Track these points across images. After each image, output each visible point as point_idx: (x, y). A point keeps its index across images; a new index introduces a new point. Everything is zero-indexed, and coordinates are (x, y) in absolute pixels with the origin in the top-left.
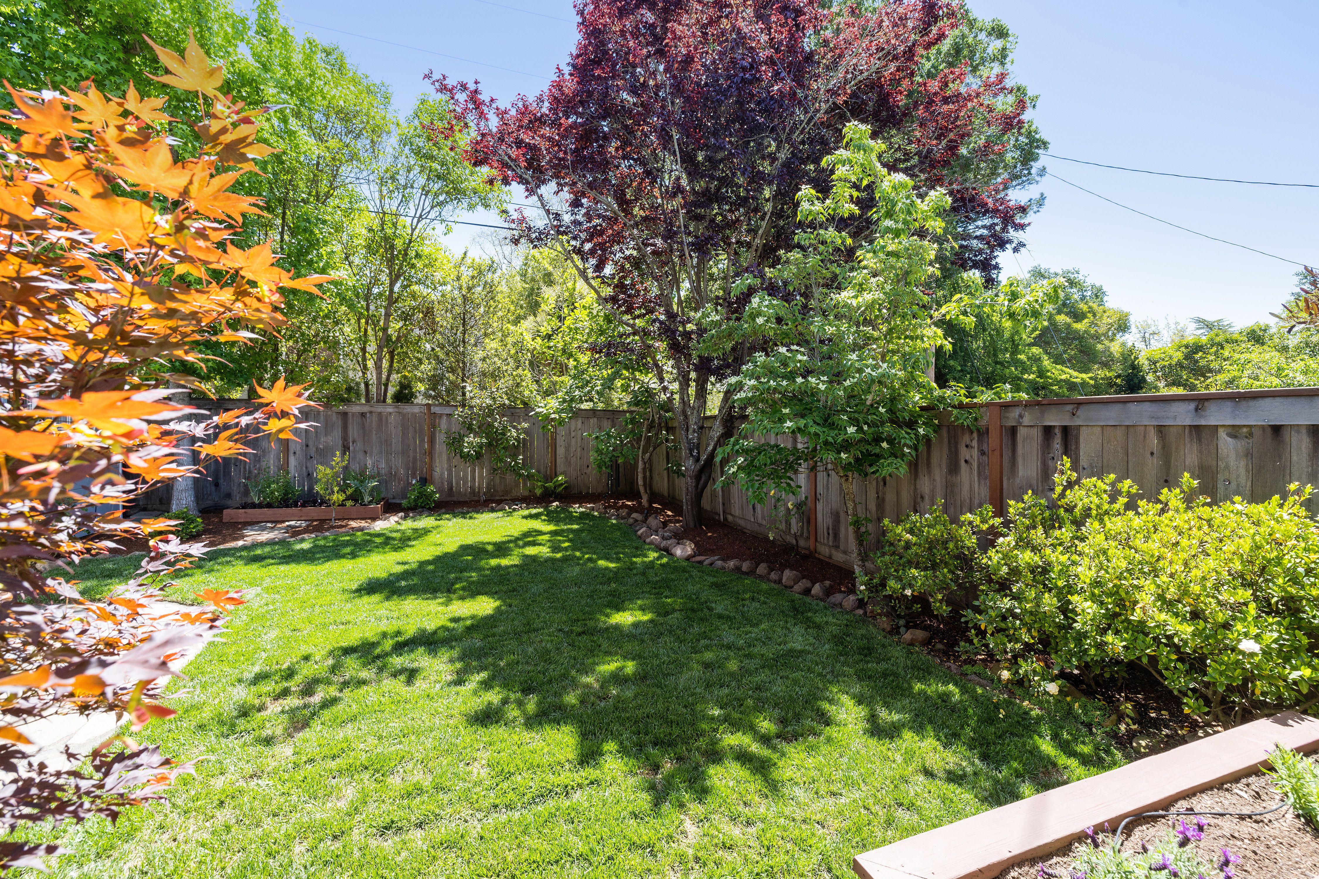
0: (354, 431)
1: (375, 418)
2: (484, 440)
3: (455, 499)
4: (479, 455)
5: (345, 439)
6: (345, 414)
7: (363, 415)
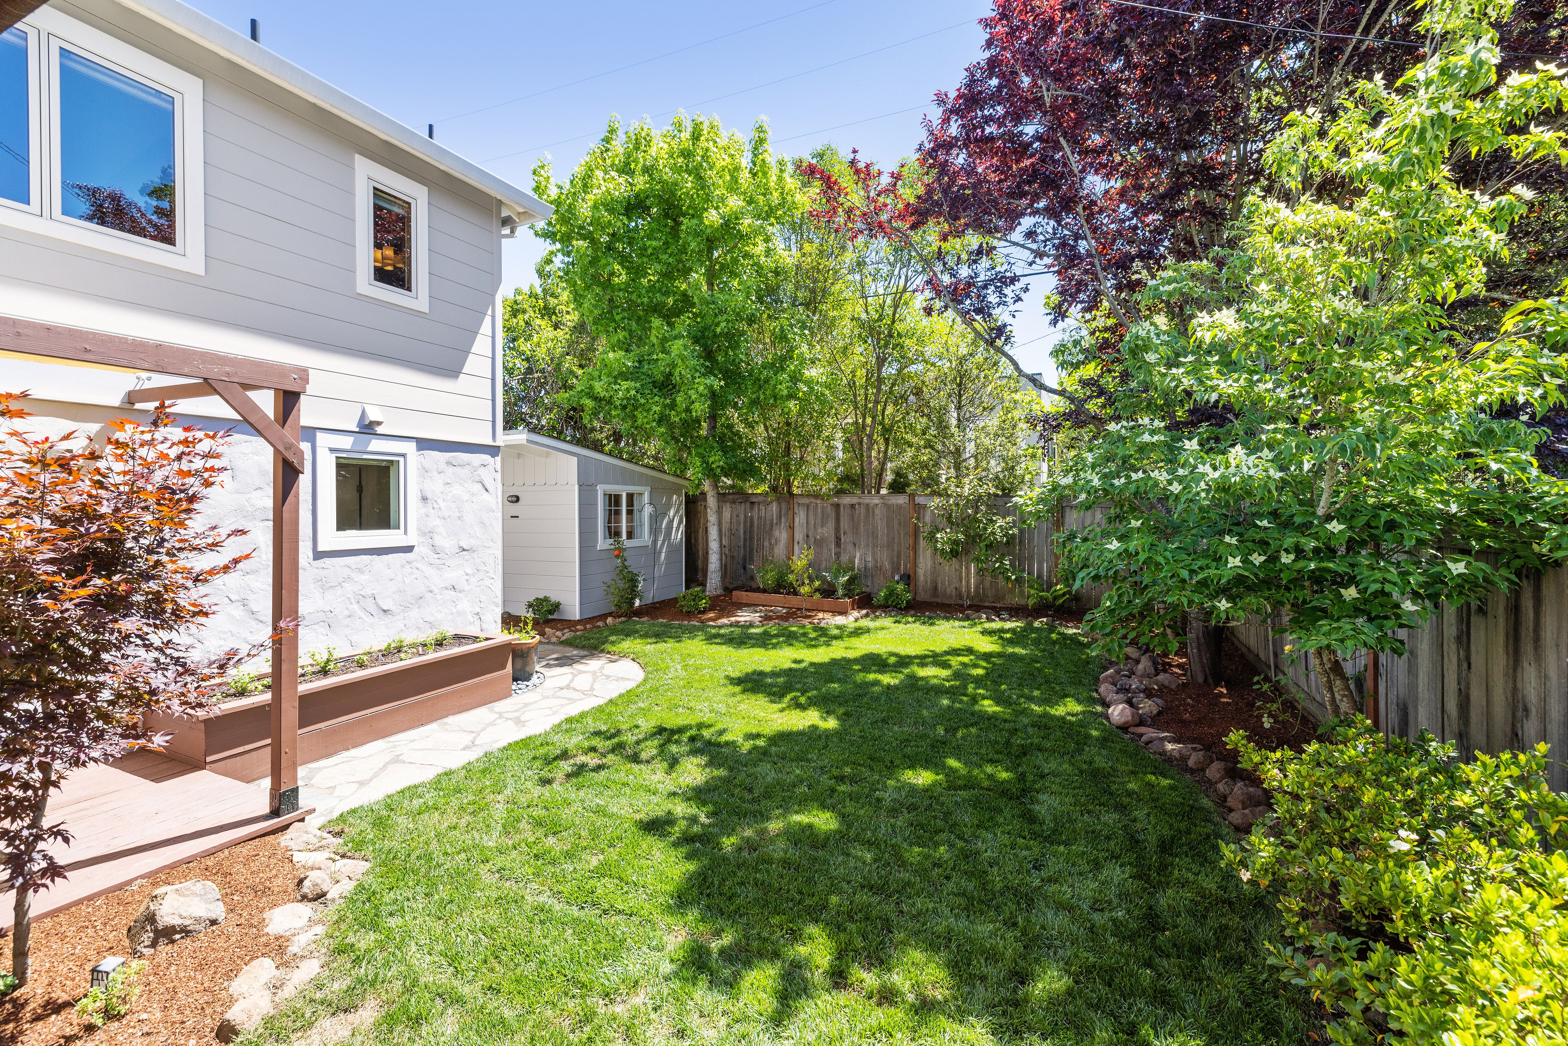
0: (845, 524)
1: (863, 510)
2: (961, 536)
3: (939, 600)
4: (954, 554)
5: (837, 530)
6: (837, 506)
7: (852, 506)
